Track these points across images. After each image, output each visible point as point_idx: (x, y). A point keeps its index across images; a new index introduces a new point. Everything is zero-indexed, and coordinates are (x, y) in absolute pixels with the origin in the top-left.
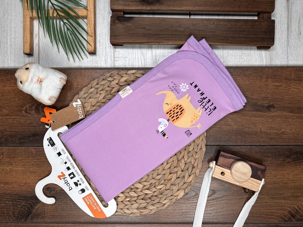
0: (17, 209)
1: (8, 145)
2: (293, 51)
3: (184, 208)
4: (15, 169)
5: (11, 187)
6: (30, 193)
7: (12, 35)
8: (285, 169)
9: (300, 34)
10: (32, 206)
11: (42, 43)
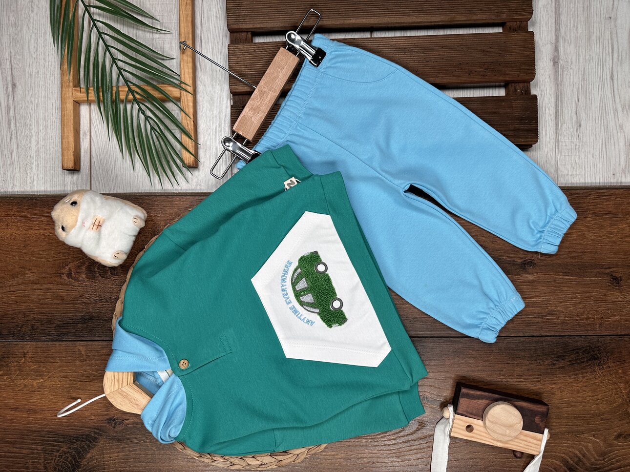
0: (52, 459)
1: (35, 339)
2: (567, 157)
3: (365, 455)
4: (47, 383)
5: (41, 418)
6: (76, 430)
7: (39, 133)
8: (555, 380)
9: (580, 125)
10: (80, 454)
11: (96, 148)
